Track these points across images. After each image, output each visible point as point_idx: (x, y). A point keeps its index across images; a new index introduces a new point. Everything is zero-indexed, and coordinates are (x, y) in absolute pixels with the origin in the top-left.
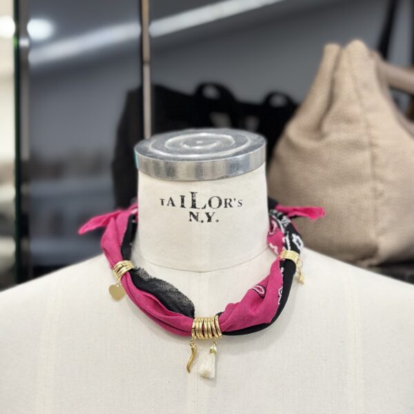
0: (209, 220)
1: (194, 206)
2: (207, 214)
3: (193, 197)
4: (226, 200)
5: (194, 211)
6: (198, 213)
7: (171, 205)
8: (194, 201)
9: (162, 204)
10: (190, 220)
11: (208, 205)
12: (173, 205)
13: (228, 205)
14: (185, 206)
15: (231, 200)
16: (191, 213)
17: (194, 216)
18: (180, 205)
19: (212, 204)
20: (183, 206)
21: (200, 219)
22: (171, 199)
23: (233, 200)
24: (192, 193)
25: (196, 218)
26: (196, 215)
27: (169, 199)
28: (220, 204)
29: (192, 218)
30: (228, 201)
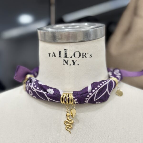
0: (74, 64)
1: (66, 57)
2: (73, 61)
3: (65, 51)
4: (83, 54)
5: (66, 59)
6: (68, 60)
7: (54, 56)
8: (66, 54)
9: (50, 56)
10: (64, 64)
11: (73, 56)
12: (55, 56)
13: (84, 56)
14: (61, 56)
15: (86, 54)
16: (64, 60)
17: (66, 62)
18: (59, 56)
19: (76, 55)
20: (60, 57)
21: (69, 64)
22: (54, 53)
23: (87, 54)
24: (65, 50)
25: (67, 63)
26: (67, 61)
27: (53, 53)
28: (80, 55)
29: (65, 63)
30: (84, 54)
